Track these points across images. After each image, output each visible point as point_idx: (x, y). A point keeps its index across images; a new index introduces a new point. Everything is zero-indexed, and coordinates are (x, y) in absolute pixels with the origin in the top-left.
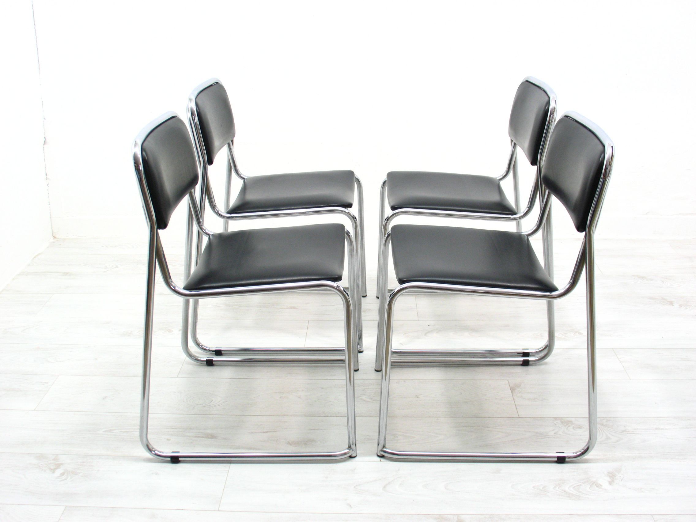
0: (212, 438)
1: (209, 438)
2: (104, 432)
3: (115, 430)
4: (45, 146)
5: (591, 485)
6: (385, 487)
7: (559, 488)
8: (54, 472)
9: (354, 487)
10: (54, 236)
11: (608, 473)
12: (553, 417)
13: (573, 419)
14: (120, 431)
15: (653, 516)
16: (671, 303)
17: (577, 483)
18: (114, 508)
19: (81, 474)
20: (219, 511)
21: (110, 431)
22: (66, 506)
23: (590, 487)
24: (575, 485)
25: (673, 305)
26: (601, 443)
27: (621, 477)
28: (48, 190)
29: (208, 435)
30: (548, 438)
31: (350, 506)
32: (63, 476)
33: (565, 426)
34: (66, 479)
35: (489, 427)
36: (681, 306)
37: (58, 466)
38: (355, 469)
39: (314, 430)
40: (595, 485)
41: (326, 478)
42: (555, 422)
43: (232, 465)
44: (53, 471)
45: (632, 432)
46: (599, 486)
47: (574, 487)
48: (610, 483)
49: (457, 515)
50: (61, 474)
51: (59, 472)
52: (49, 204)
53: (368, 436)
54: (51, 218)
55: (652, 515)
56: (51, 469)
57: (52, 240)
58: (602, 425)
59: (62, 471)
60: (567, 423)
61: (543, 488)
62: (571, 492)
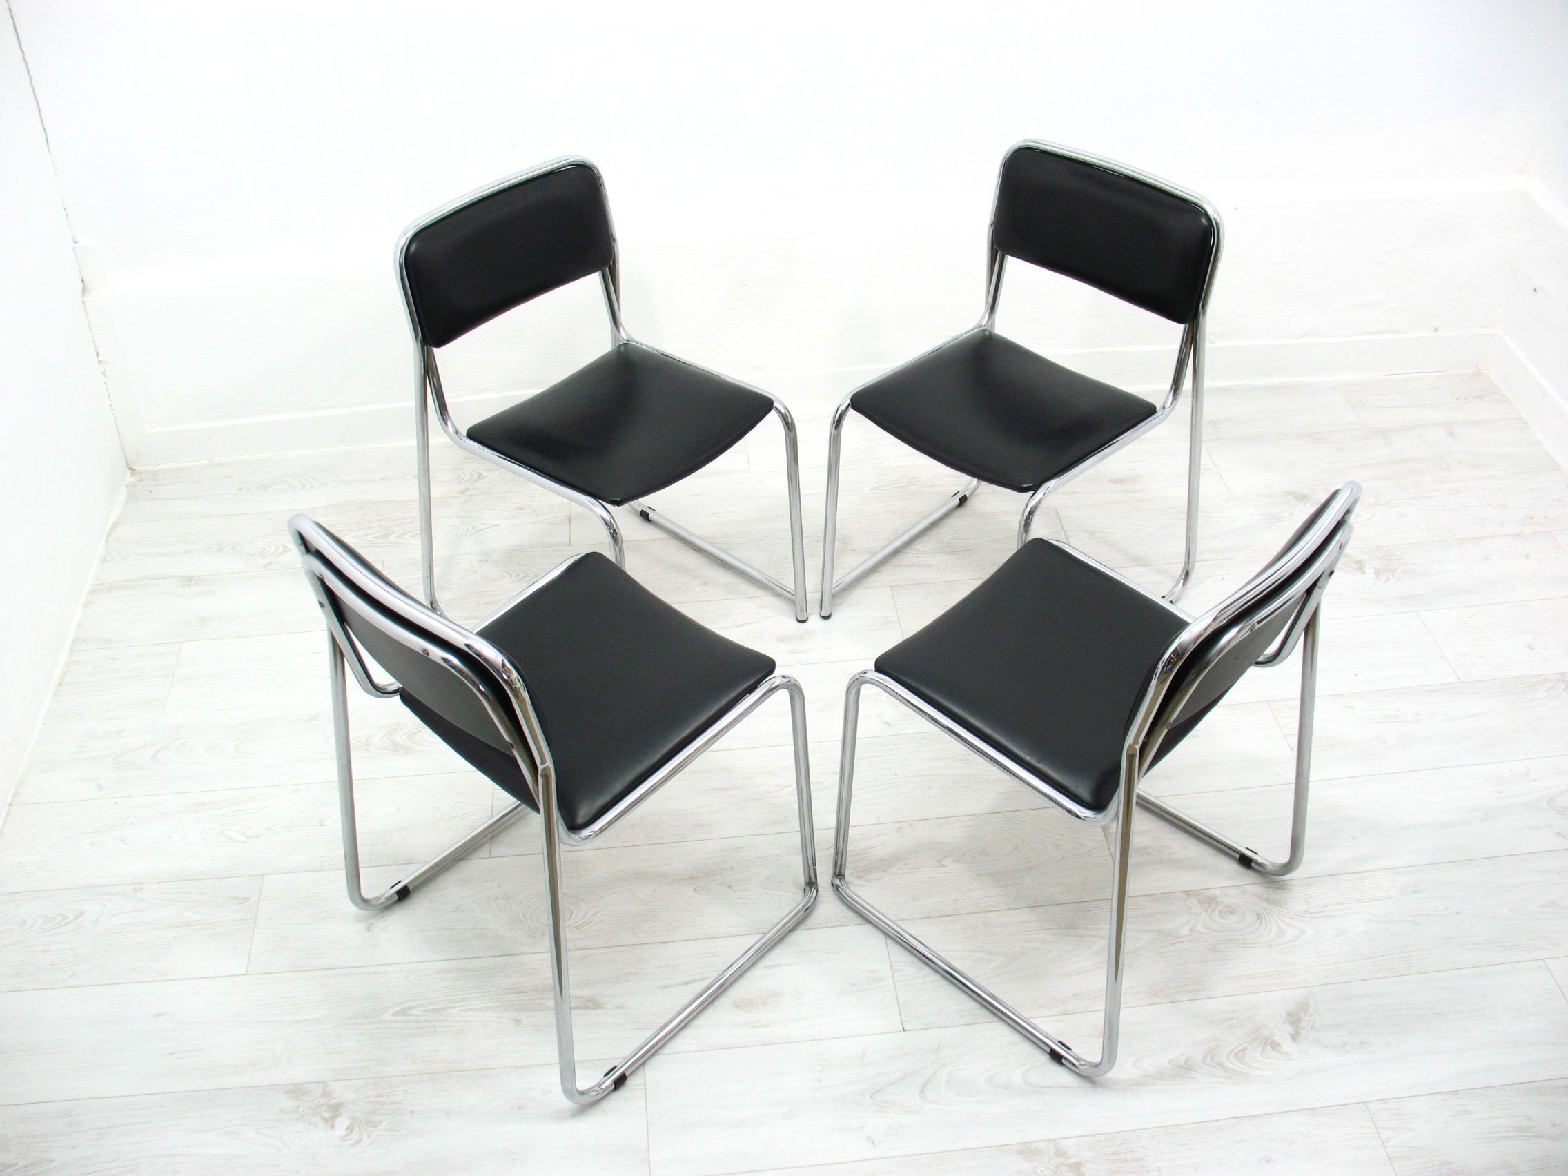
0: (596, 1009)
1: (590, 1008)
2: (393, 1015)
3: (412, 1008)
4: (86, 299)
5: (1263, 1047)
6: (922, 1091)
7: (1211, 1060)
8: (333, 1127)
9: (871, 1097)
10: (130, 467)
11: (1289, 1015)
12: (1184, 892)
13: (1218, 892)
14: (425, 1011)
15: (1368, 1105)
17: (1240, 1044)
19: (384, 1124)
21: (404, 1012)
23: (1262, 1051)
24: (1236, 1050)
25: (1364, 573)
26: (1270, 946)
27: (1309, 1021)
29: (587, 1001)
30: (1181, 942)
31: (872, 1141)
32: (353, 1134)
33: (1207, 911)
34: (360, 1141)
35: (1078, 928)
36: (1377, 573)
37: (336, 1109)
38: (863, 1053)
40: (1270, 1044)
41: (819, 1081)
42: (1189, 903)
44: (331, 1122)
45: (1321, 912)
47: (1236, 1054)
48: (1294, 1037)
49: (1053, 1140)
50: (347, 1128)
51: (342, 1123)
53: (870, 970)
55: (1366, 1103)
56: (326, 1120)
57: (129, 479)
58: (1269, 901)
59: (347, 1122)
60: (1209, 902)
61: (1186, 1061)
62: (1233, 1067)
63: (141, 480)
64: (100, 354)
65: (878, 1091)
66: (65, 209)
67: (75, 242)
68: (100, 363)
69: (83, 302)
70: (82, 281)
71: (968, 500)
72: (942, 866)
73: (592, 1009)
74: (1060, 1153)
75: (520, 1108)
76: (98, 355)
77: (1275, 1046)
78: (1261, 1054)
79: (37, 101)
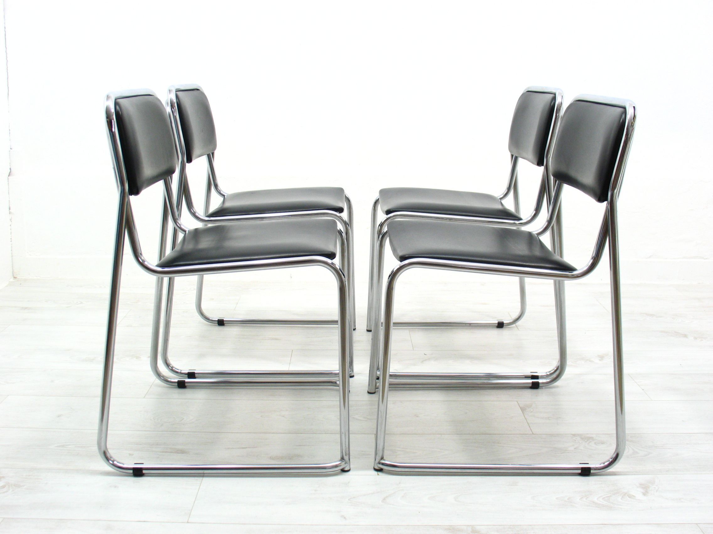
0: (182, 453)
1: (178, 453)
2: (56, 447)
3: (69, 445)
4: (10, 177)
5: (622, 496)
6: (384, 499)
7: (586, 499)
9: (349, 499)
10: (14, 276)
11: (640, 484)
12: (572, 434)
13: (594, 436)
14: (76, 447)
15: (699, 525)
16: (685, 336)
17: (607, 494)
18: (62, 519)
19: (25, 487)
20: (188, 522)
21: (63, 446)
22: (4, 518)
23: (622, 498)
24: (604, 496)
25: (687, 338)
26: (628, 457)
27: (655, 488)
28: (10, 225)
29: (178, 450)
30: (568, 452)
31: (345, 518)
32: (4, 489)
33: (586, 442)
34: (7, 492)
35: (500, 443)
36: (695, 338)
38: (349, 482)
39: (300, 446)
40: (628, 495)
41: (315, 491)
42: (574, 438)
43: (206, 480)
45: (662, 446)
46: (631, 496)
47: (604, 498)
48: (644, 494)
49: (471, 525)
52: (11, 241)
53: (362, 451)
54: (12, 256)
55: (696, 524)
57: (12, 280)
61: (568, 499)
62: (601, 503)
63: (18, 281)
65: (354, 498)
66: (10, 130)
67: (11, 149)
68: (10, 214)
73: (179, 453)
74: (475, 531)
76: (10, 209)
78: (621, 499)
79: (8, 73)
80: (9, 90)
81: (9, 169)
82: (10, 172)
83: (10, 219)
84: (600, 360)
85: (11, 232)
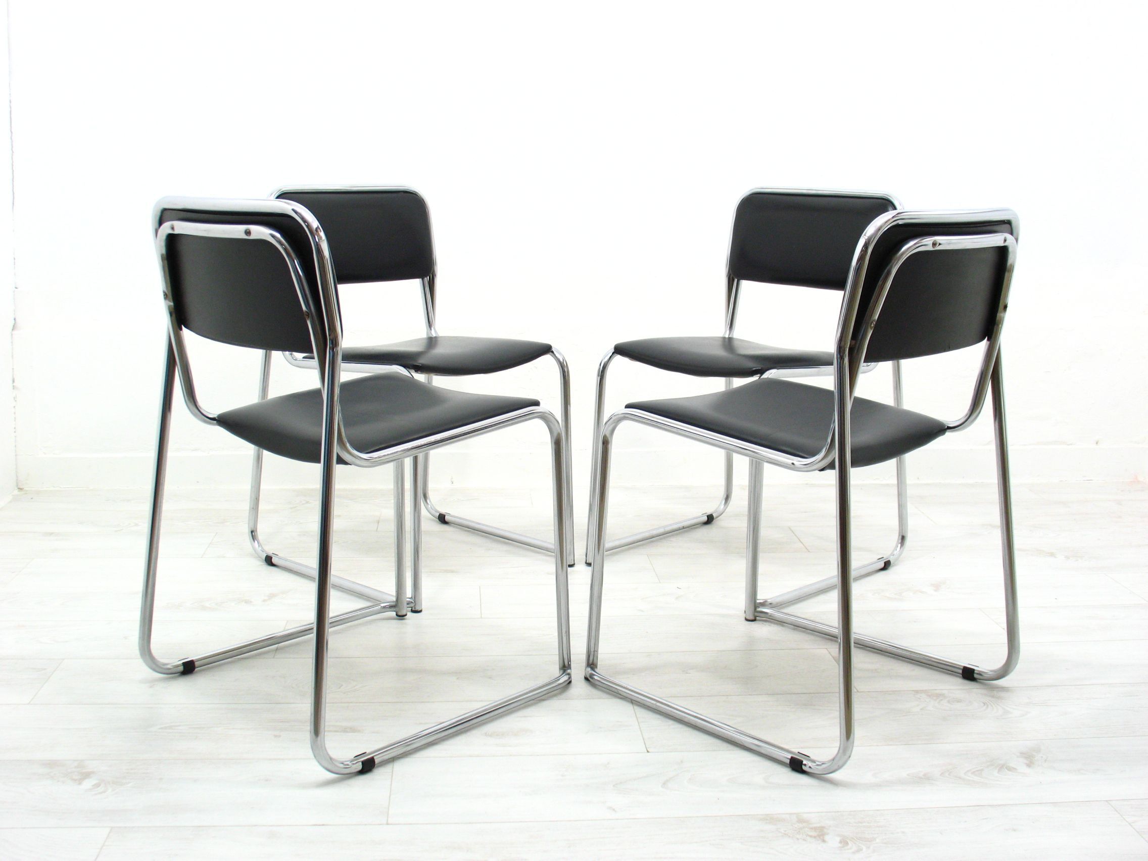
1: (347, 732)
2: (160, 729)
3: (179, 726)
4: (14, 332)
5: (999, 769)
6: (664, 784)
7: (949, 775)
8: (80, 784)
9: (614, 786)
10: (19, 487)
11: (1021, 753)
12: (913, 690)
13: (944, 692)
14: (189, 728)
15: (1109, 802)
16: (1052, 555)
17: (977, 768)
18: (199, 826)
19: (130, 784)
20: (387, 824)
21: (170, 728)
22: (112, 828)
23: (999, 771)
24: (974, 770)
25: (1055, 557)
26: (998, 719)
27: (1042, 757)
28: (14, 407)
29: (346, 728)
30: (913, 715)
31: (614, 810)
32: (99, 788)
33: (935, 700)
34: (104, 792)
36: (1067, 558)
37: (87, 775)
38: (608, 764)
40: (1006, 768)
41: (563, 776)
42: (918, 696)
44: (80, 782)
47: (974, 772)
48: (1029, 765)
49: (795, 814)
50: (93, 786)
51: (88, 784)
52: (15, 432)
54: (16, 455)
55: (1107, 801)
56: (74, 780)
57: (16, 492)
58: (993, 697)
59: (95, 782)
60: (939, 696)
61: (925, 775)
62: (971, 779)
63: (26, 494)
64: (15, 381)
65: (621, 783)
66: (14, 259)
67: (16, 288)
68: (13, 389)
69: (12, 335)
70: (15, 319)
71: (714, 520)
72: (687, 673)
74: (800, 821)
75: (267, 780)
76: (14, 381)
77: (1010, 769)
78: (998, 773)
79: (13, 171)
80: (15, 197)
81: (13, 319)
82: (14, 324)
83: (14, 398)
84: (935, 591)
85: (15, 418)
